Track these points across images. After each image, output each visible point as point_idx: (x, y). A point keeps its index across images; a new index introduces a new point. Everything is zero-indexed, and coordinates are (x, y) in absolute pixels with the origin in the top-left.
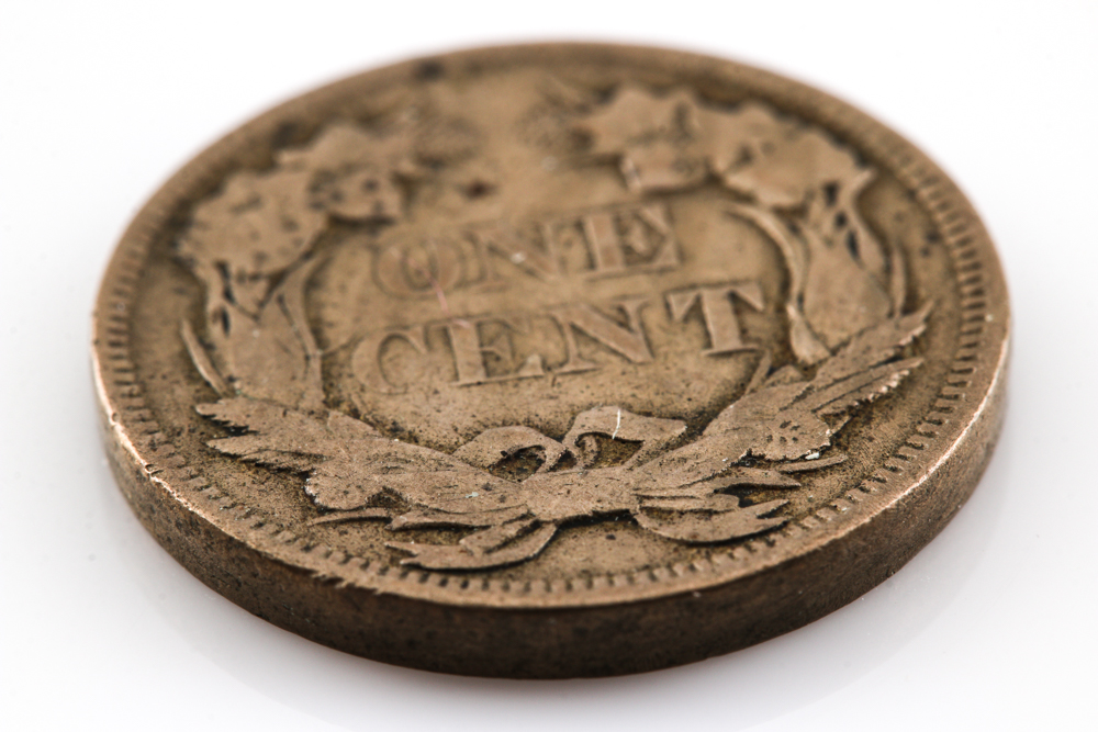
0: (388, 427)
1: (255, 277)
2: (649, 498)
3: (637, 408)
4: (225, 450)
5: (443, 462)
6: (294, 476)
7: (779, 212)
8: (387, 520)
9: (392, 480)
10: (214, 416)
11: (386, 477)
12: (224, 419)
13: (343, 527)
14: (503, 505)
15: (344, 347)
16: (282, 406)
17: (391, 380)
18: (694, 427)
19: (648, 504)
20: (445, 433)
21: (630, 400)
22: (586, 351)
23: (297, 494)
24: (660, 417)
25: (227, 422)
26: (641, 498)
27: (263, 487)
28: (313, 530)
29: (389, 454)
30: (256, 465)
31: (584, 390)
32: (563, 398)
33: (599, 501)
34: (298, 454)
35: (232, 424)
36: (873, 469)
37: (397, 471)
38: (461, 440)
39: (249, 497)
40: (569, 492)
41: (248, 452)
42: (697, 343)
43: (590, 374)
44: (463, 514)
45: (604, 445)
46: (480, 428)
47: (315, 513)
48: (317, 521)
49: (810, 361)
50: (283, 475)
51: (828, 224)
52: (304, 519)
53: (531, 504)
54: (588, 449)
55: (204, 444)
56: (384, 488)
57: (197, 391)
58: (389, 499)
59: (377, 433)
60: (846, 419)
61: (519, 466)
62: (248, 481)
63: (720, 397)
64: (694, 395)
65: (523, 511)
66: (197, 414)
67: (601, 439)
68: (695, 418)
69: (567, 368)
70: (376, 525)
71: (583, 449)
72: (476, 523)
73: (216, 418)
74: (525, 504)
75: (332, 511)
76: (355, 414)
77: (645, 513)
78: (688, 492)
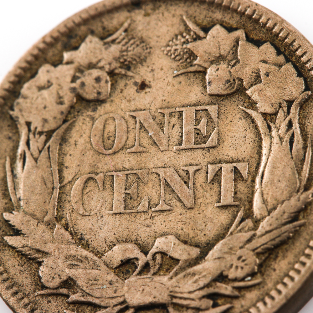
0: (78, 237)
1: (41, 133)
2: (176, 297)
3: (182, 238)
4: (10, 243)
5: (96, 264)
6: (35, 263)
7: (264, 115)
8: (68, 296)
9: (73, 272)
10: (9, 221)
11: (72, 270)
12: (13, 224)
13: (50, 298)
14: (115, 295)
15: (69, 182)
16: (37, 219)
17: (85, 207)
18: (203, 252)
19: (175, 301)
20: (101, 244)
21: (180, 232)
22: (168, 197)
23: (35, 275)
24: (191, 245)
25: (14, 226)
26: (173, 297)
27: (22, 269)
28: (37, 299)
29: (75, 256)
30: (21, 254)
31: (162, 223)
32: (153, 227)
33: (154, 298)
34: (38, 251)
35: (16, 228)
36: (271, 290)
37: (76, 267)
38: (107, 249)
39: (15, 274)
40: (143, 290)
41: (19, 247)
42: (215, 198)
43: (168, 212)
44: (98, 298)
45: (164, 260)
46: (115, 242)
47: (40, 288)
48: (40, 293)
49: (259, 217)
50: (31, 261)
51: (283, 127)
52: (35, 291)
53: (127, 296)
54: (157, 262)
55: (3, 238)
56: (69, 277)
57: (6, 204)
58: (70, 283)
59: (73, 241)
60: (267, 255)
61: (127, 268)
62: (16, 263)
63: (218, 235)
64: (208, 232)
65: (121, 299)
66: (3, 218)
67: (164, 255)
68: (205, 247)
69: (157, 208)
70: (63, 298)
71: (155, 262)
72: (103, 304)
73: (10, 223)
74: (124, 296)
75: (47, 288)
76: (66, 227)
77: (172, 306)
78: (192, 296)
